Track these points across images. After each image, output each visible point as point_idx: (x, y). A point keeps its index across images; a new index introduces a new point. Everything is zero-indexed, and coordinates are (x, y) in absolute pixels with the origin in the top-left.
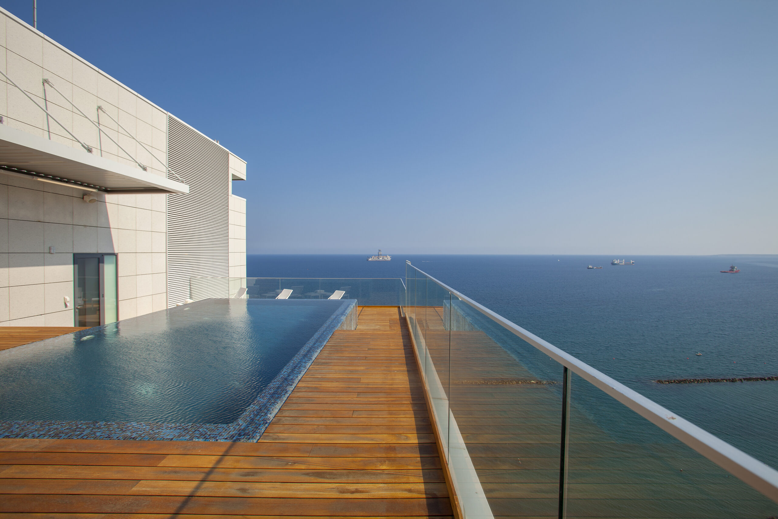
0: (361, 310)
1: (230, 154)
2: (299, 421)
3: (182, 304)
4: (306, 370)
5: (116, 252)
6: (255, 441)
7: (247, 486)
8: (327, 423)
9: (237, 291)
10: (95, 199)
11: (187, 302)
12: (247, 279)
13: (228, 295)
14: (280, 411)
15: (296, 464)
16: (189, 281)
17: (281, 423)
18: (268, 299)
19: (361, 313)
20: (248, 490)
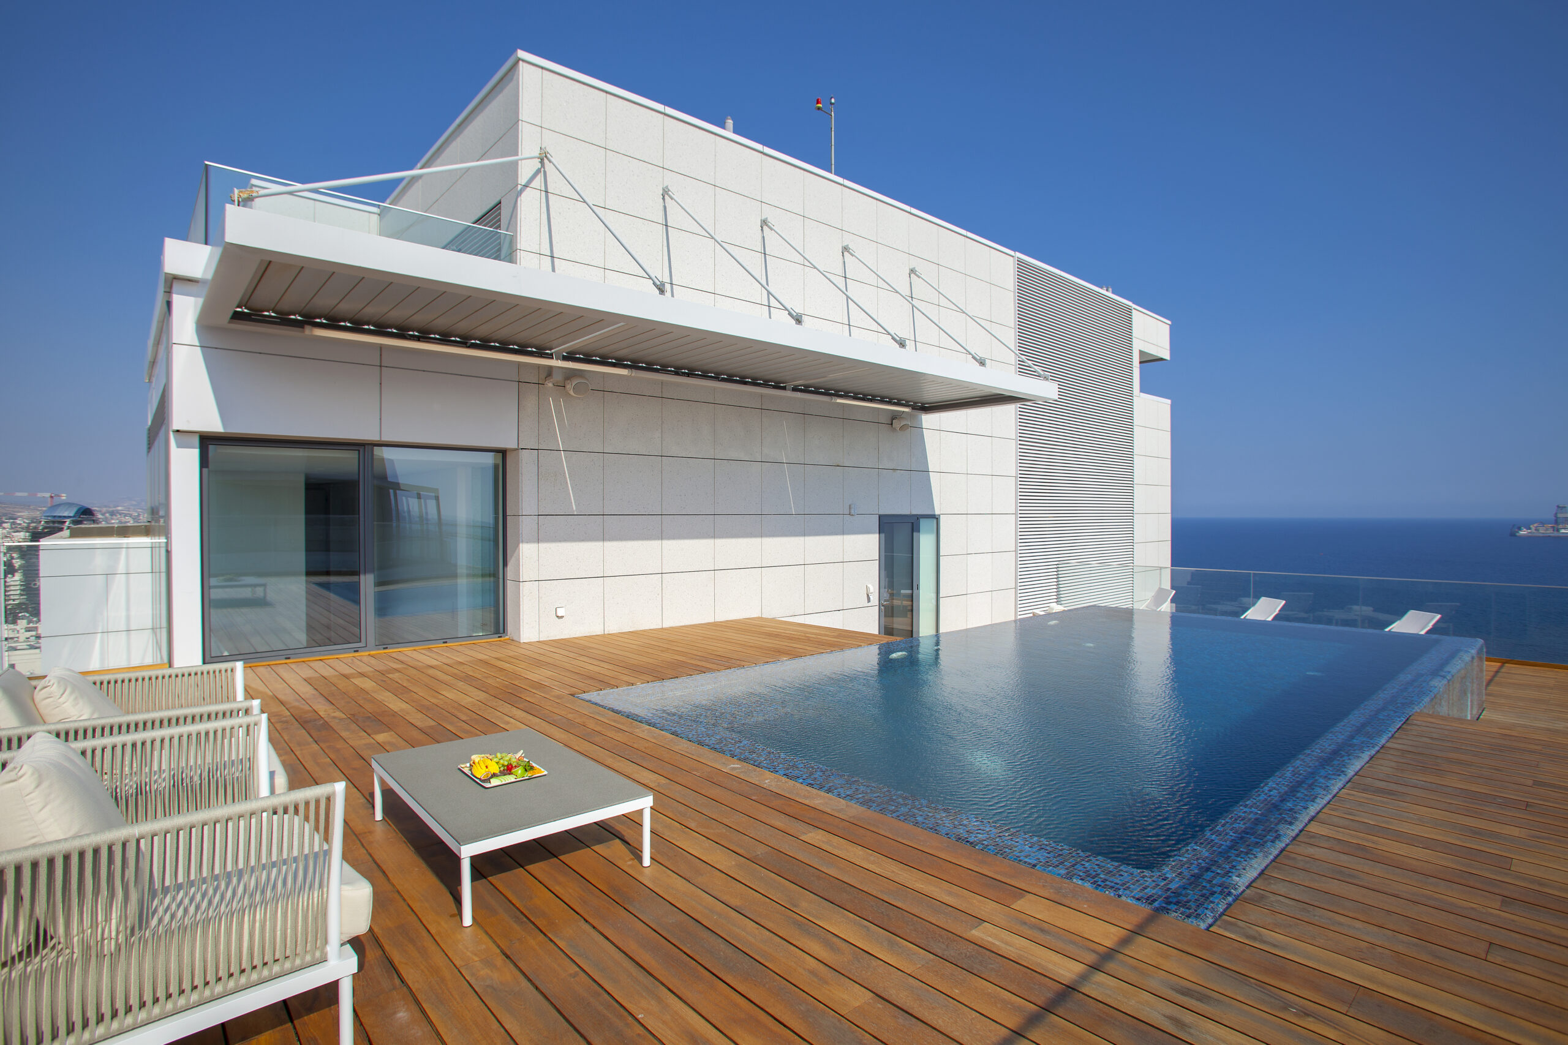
0: (1495, 669)
1: (1134, 311)
2: (1315, 916)
3: (1043, 613)
4: (1330, 796)
5: (937, 513)
6: (1203, 926)
7: (1188, 1018)
8: (1400, 948)
9: (1150, 594)
10: (908, 425)
11: (1053, 609)
12: (1171, 569)
13: (1132, 602)
14: (1262, 876)
15: (1311, 1019)
16: (1055, 570)
17: (1266, 906)
18: (1224, 618)
19: (1496, 679)
20: (1190, 1027)
